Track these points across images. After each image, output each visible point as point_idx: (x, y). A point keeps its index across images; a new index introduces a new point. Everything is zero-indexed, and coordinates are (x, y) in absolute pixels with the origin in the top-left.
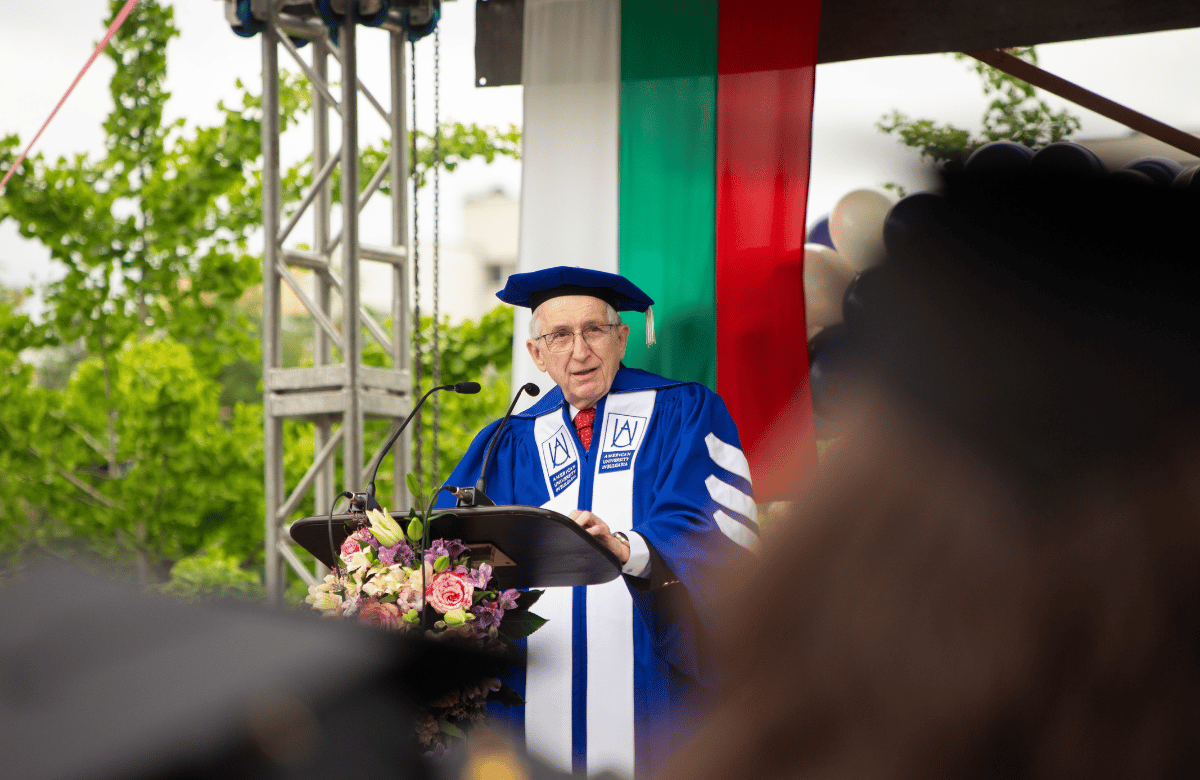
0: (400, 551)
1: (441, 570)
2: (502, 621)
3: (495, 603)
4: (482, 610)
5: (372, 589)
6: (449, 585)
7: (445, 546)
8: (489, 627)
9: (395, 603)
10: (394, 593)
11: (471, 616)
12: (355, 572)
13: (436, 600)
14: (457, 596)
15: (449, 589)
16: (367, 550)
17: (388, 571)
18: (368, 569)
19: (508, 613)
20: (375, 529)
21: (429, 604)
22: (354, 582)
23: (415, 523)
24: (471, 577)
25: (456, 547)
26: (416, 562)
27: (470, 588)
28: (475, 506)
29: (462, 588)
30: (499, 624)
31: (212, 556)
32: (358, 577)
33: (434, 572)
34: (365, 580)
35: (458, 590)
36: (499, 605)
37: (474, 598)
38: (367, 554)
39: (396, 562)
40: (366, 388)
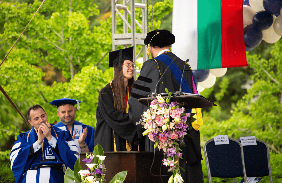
0: (164, 105)
1: (173, 109)
2: (187, 120)
3: (185, 116)
4: (183, 118)
5: (158, 113)
6: (175, 112)
7: (174, 103)
8: (184, 121)
9: (163, 116)
10: (163, 114)
11: (180, 119)
12: (154, 109)
13: (173, 116)
14: (177, 115)
15: (175, 113)
16: (157, 104)
17: (161, 109)
18: (157, 109)
19: (188, 118)
20: (158, 100)
21: (171, 117)
22: (154, 112)
23: (167, 99)
24: (180, 110)
25: (176, 103)
26: (168, 107)
27: (180, 113)
28: (180, 95)
29: (178, 113)
30: (186, 121)
31: (91, 66)
32: (155, 110)
33: (172, 109)
34: (157, 111)
35: (177, 114)
36: (186, 116)
37: (181, 115)
38: (157, 106)
39: (163, 107)
40: (137, 38)
